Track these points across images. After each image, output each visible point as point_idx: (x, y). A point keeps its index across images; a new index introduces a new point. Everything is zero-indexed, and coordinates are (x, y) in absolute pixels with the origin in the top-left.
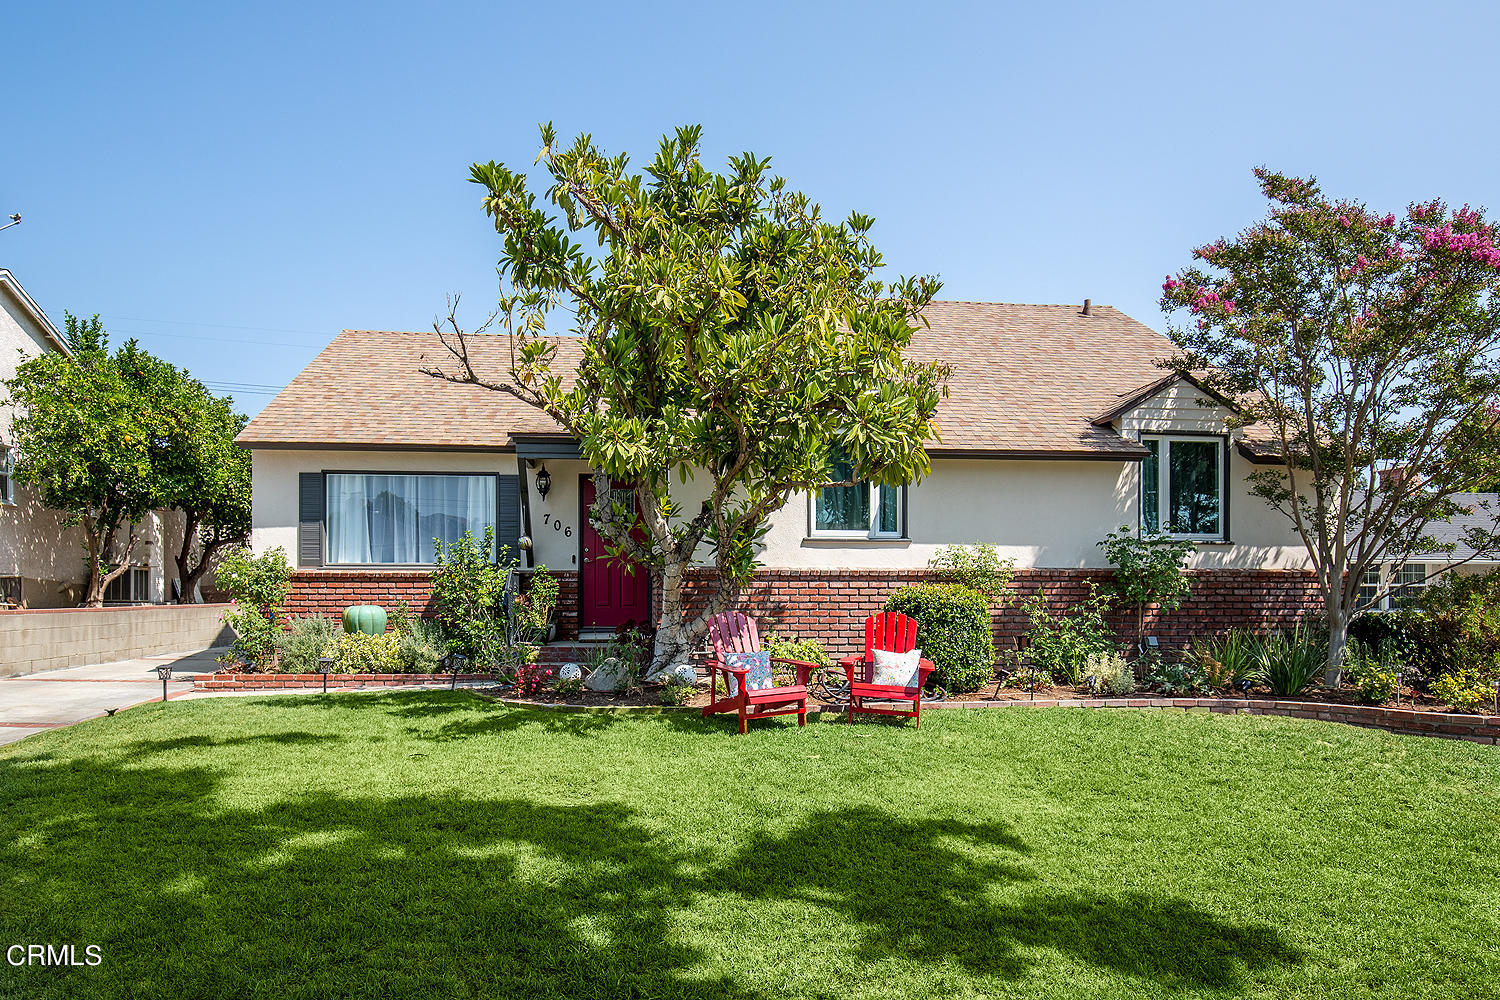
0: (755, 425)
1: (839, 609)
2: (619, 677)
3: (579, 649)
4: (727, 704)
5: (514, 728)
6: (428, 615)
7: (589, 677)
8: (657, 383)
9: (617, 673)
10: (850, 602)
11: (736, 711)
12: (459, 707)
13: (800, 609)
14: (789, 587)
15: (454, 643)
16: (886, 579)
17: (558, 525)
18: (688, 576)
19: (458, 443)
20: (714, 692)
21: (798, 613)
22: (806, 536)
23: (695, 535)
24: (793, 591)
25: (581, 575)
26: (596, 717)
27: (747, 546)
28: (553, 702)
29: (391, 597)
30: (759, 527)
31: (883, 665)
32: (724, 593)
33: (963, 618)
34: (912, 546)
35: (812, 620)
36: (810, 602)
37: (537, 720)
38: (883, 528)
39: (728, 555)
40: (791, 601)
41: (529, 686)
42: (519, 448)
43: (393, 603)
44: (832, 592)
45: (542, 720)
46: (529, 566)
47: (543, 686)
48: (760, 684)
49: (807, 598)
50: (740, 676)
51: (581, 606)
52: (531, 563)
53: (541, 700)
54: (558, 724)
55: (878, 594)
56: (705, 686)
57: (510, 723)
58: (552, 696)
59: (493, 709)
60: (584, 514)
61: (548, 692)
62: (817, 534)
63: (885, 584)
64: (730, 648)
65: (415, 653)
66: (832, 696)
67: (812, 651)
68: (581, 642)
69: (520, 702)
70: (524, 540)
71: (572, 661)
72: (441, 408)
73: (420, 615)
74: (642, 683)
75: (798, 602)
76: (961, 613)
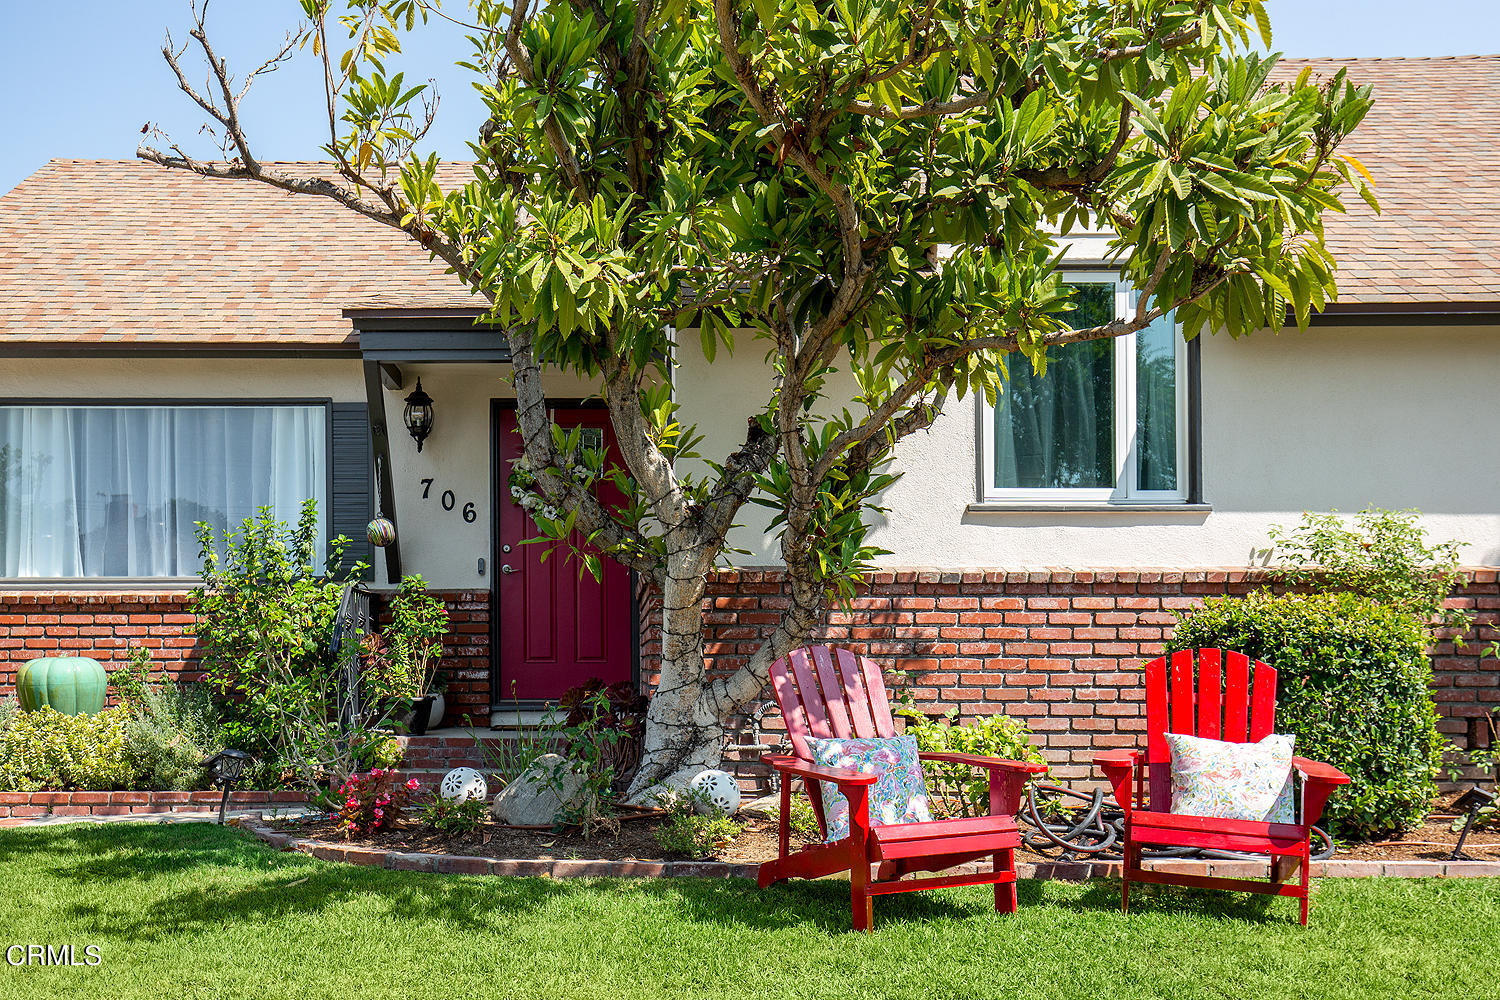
0: (882, 207)
1: (1050, 655)
2: (567, 794)
3: (486, 741)
4: (820, 857)
5: (318, 907)
6: (190, 677)
7: (501, 796)
8: (647, 143)
9: (561, 786)
10: (1073, 640)
11: (846, 875)
12: (208, 858)
13: (961, 655)
14: (938, 609)
15: (235, 729)
16: (1156, 590)
17: (448, 500)
18: (716, 585)
19: (249, 339)
20: (785, 828)
21: (958, 662)
22: (972, 501)
23: (734, 487)
24: (947, 617)
25: (494, 598)
26: (508, 880)
27: (852, 509)
28: (415, 849)
29: (119, 642)
30: (876, 471)
31: (1202, 768)
32: (801, 615)
33: (1369, 668)
34: (1213, 518)
35: (988, 678)
36: (984, 639)
37: (376, 888)
38: (1144, 484)
39: (810, 527)
40: (941, 639)
41: (368, 811)
42: (367, 341)
43: (123, 653)
44: (1034, 618)
45: (384, 890)
46: (391, 581)
47: (399, 814)
48: (901, 808)
49: (978, 633)
50: (856, 791)
51: (495, 659)
52: (395, 575)
53: (394, 844)
54: (422, 899)
55: (1139, 624)
56: (760, 816)
57: (310, 895)
58: (415, 837)
59: (281, 862)
60: (501, 478)
61: (412, 828)
62: (998, 495)
63: (1152, 602)
64: (823, 726)
65: (155, 748)
66: (1055, 844)
67: (1006, 741)
68: (496, 729)
69: (347, 847)
70: (379, 526)
71: (474, 765)
72: (220, 282)
73: (175, 676)
74: (619, 808)
75: (959, 641)
76: (1364, 656)
